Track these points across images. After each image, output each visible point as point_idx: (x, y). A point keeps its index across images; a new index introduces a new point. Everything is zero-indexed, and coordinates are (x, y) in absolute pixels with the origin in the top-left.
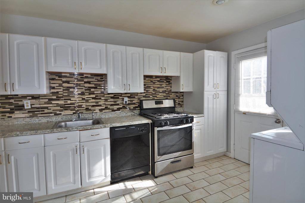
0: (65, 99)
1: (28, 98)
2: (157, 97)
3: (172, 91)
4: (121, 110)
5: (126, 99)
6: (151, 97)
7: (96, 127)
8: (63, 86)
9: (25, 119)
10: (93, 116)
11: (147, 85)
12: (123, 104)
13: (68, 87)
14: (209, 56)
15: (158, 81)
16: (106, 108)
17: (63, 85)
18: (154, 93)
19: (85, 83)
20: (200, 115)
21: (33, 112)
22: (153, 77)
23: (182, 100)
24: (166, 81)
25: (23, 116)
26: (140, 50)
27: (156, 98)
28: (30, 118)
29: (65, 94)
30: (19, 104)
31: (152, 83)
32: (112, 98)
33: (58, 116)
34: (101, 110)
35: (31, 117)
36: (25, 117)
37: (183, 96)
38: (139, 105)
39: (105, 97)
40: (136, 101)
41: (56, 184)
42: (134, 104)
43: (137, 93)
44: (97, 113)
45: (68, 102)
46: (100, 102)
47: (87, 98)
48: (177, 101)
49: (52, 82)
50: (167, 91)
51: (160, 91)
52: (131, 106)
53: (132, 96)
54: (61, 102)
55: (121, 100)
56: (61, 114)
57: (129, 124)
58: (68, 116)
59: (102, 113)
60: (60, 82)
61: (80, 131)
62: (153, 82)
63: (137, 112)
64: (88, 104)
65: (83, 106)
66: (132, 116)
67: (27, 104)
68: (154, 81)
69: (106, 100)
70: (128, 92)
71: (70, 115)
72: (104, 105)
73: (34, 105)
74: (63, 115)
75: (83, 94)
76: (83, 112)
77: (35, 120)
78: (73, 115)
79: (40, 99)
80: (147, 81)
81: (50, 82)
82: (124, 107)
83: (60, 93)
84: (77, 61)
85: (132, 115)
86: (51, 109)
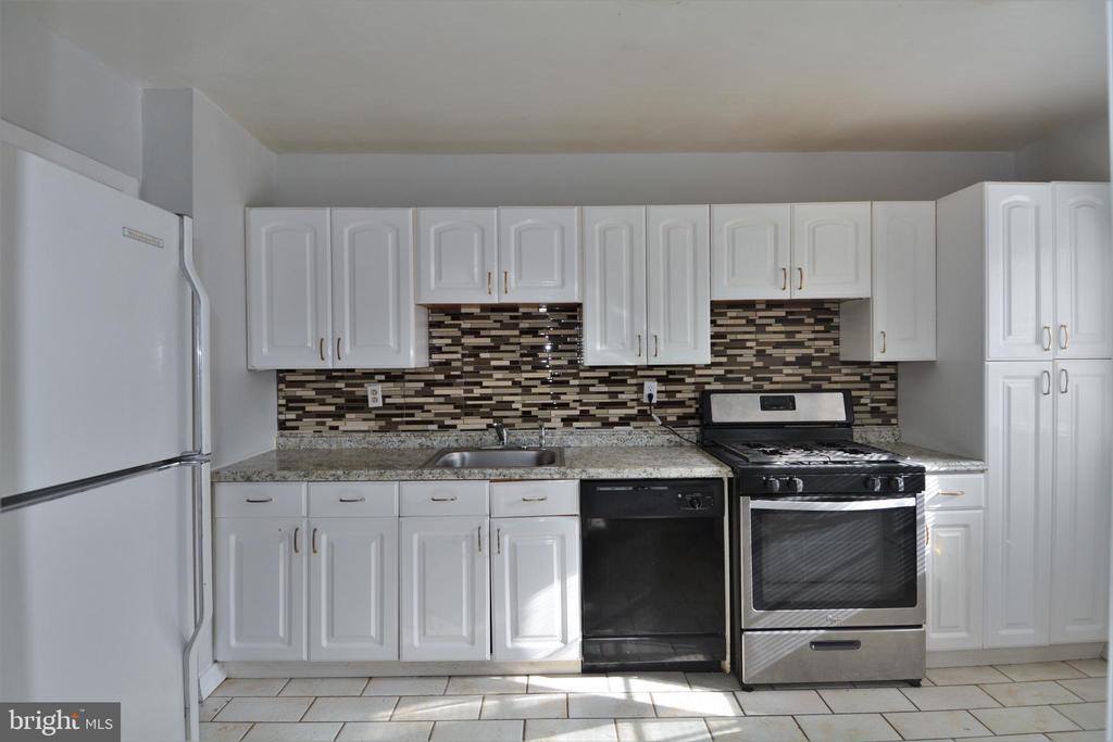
0: (467, 384)
1: (377, 377)
2: (772, 383)
3: (842, 359)
4: (632, 423)
5: (651, 387)
6: (745, 379)
7: (536, 474)
8: (462, 345)
9: (368, 434)
10: (541, 437)
11: (733, 337)
12: (643, 404)
13: (475, 348)
14: (1011, 208)
15: (779, 320)
16: (585, 415)
17: (463, 341)
18: (760, 364)
19: (524, 332)
20: (965, 465)
21: (389, 418)
22: (758, 307)
23: (890, 395)
24: (812, 321)
25: (365, 426)
26: (699, 212)
27: (767, 386)
28: (380, 434)
29: (466, 369)
30: (357, 393)
31: (753, 329)
32: (602, 380)
33: (446, 434)
34: (567, 421)
35: (382, 430)
36: (368, 431)
37: (894, 377)
38: (697, 409)
39: (580, 378)
40: (686, 393)
41: (423, 632)
42: (681, 404)
43: (693, 366)
44: (554, 429)
45: (475, 391)
46: (565, 394)
47: (526, 379)
48: (868, 401)
49: (436, 332)
50: (818, 359)
51: (788, 359)
52: (669, 411)
53: (672, 375)
54: (456, 392)
55: (635, 388)
56: (454, 427)
57: (644, 476)
58: (473, 433)
59: (570, 429)
60: (455, 332)
61: (492, 481)
62: (756, 325)
63: (690, 433)
64: (529, 400)
65: (514, 406)
66: (669, 447)
67: (375, 394)
68: (758, 322)
69: (584, 389)
70: (653, 362)
71: (479, 432)
72: (577, 404)
73: (389, 397)
74: (462, 430)
75: (515, 367)
76: (513, 425)
77: (392, 441)
78: (487, 433)
79: (404, 381)
80: (732, 322)
81: (430, 333)
82: (644, 416)
83: (454, 364)
84: (496, 270)
85: (673, 444)
86: (430, 411)
